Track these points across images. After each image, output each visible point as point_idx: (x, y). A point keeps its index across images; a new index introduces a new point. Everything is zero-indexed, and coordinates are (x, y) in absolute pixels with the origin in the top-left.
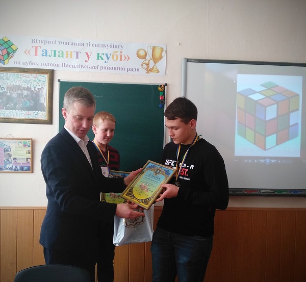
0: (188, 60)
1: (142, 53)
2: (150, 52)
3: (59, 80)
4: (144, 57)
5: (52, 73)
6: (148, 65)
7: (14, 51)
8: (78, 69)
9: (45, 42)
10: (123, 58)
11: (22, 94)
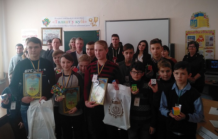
0: (106, 21)
1: (91, 20)
2: (93, 19)
3: (64, 31)
4: (91, 21)
5: (61, 29)
6: (93, 24)
7: (49, 22)
8: (70, 27)
9: (59, 19)
10: (84, 22)
11: (52, 36)
